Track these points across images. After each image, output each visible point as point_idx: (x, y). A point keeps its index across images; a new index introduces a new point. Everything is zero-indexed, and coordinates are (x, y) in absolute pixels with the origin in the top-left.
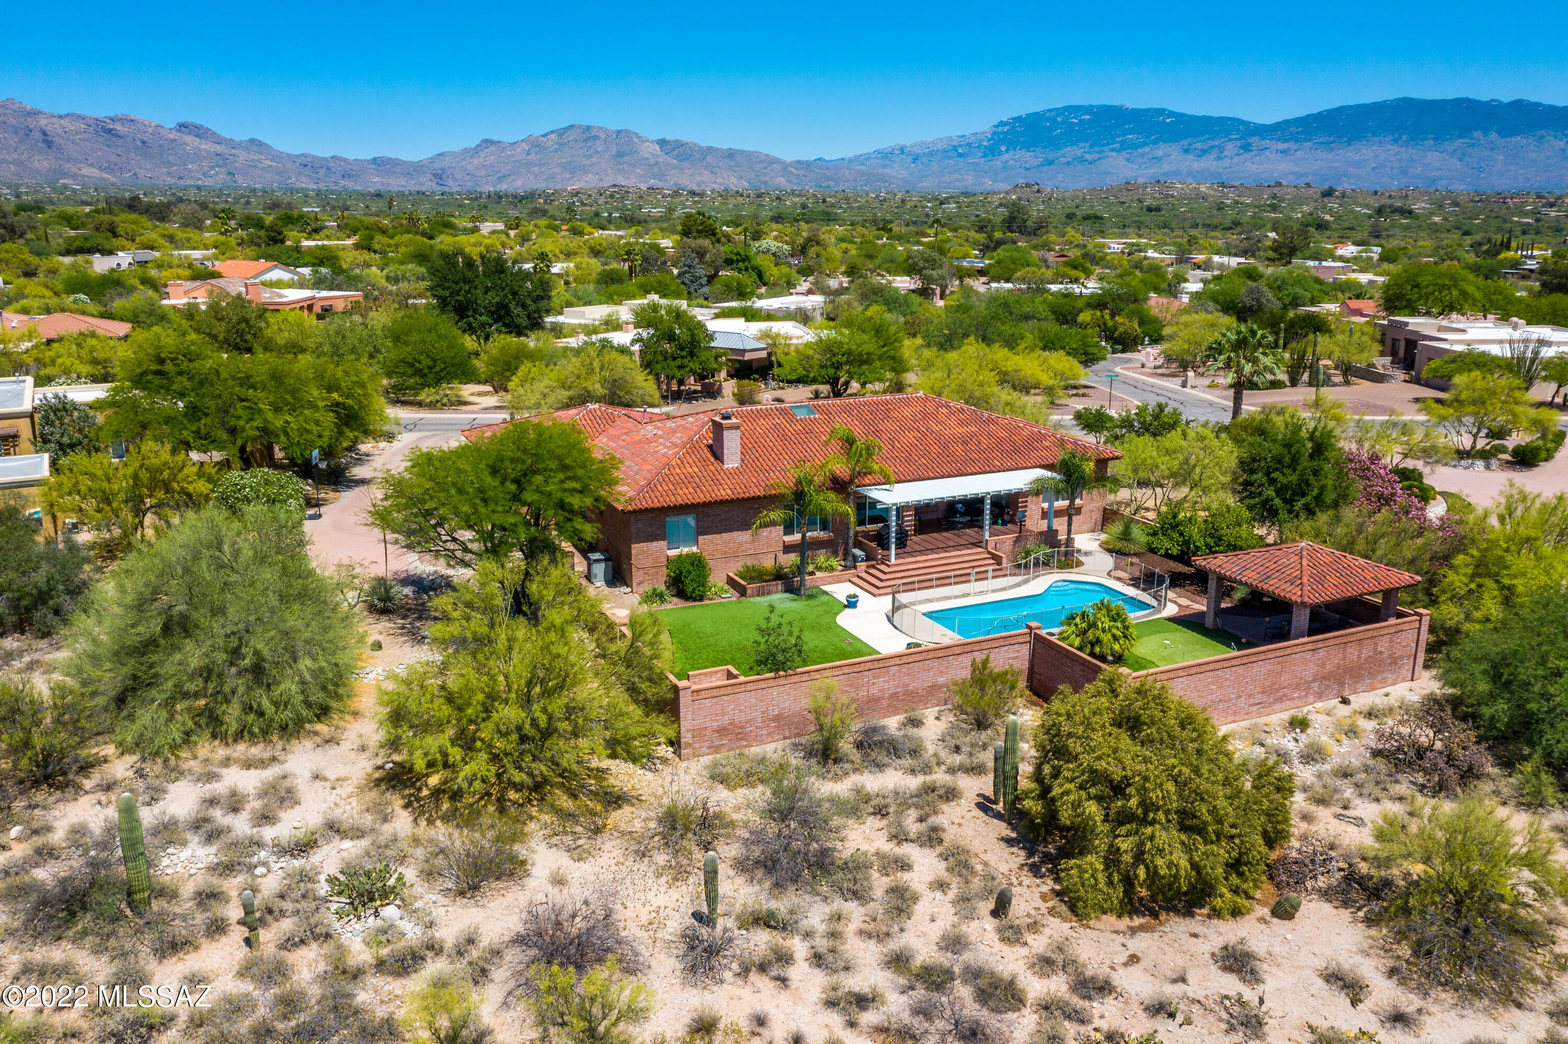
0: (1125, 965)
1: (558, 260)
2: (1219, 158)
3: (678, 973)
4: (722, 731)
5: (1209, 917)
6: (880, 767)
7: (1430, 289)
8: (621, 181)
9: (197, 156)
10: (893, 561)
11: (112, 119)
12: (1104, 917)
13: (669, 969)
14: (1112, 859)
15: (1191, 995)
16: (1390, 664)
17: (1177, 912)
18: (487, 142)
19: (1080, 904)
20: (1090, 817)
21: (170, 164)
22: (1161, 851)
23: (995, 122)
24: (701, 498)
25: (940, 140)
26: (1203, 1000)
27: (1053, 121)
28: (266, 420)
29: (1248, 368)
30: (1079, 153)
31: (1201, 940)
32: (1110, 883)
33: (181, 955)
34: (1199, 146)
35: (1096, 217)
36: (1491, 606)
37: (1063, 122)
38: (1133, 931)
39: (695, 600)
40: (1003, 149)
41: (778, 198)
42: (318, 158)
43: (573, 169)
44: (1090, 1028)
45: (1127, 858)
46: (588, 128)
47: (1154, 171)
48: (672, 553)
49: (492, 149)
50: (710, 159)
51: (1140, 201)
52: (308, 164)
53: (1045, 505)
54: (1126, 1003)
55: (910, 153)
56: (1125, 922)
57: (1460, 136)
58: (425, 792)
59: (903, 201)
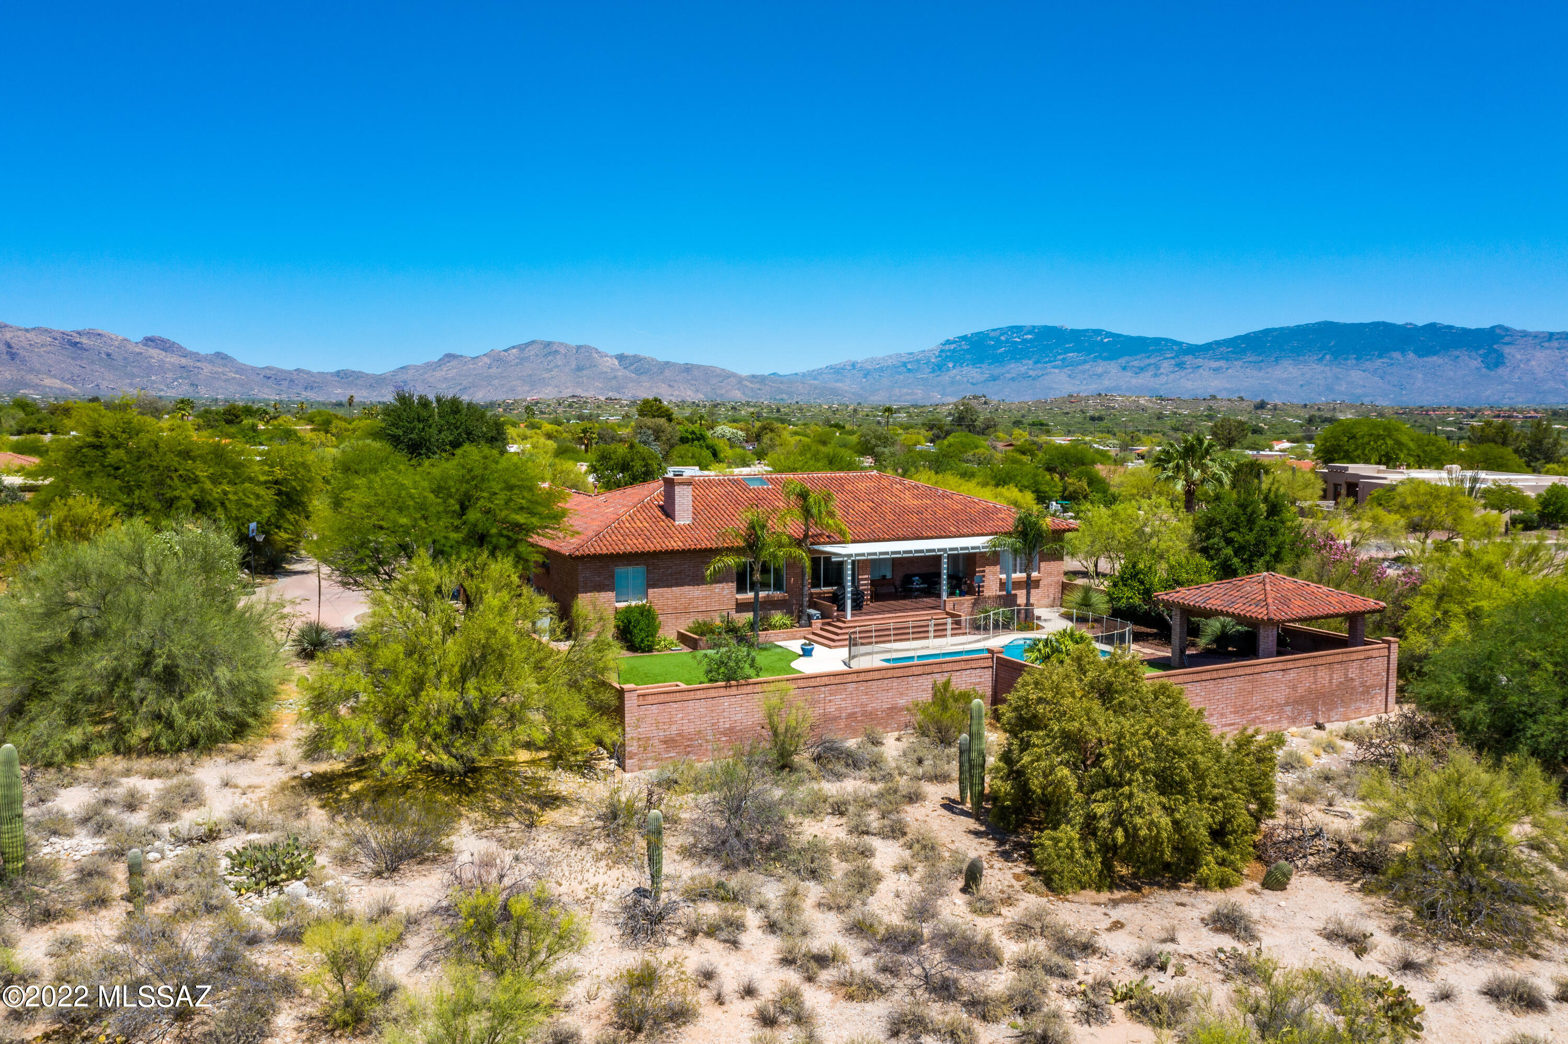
0: (1109, 930)
1: (515, 442)
2: (1156, 375)
3: (616, 938)
4: (669, 742)
5: (1196, 889)
6: (839, 777)
7: (1366, 440)
8: (579, 392)
9: (162, 368)
10: (849, 617)
11: (79, 333)
12: (1083, 892)
13: (606, 936)
14: (1089, 827)
15: (1182, 952)
16: (1363, 693)
17: (1161, 886)
18: (450, 357)
19: (1056, 877)
20: (1061, 782)
21: (133, 376)
22: (1140, 809)
23: (943, 340)
24: (651, 547)
25: (890, 357)
26: (1195, 956)
27: (997, 340)
28: (203, 490)
29: (1197, 474)
30: (1023, 369)
31: (1188, 908)
32: (1088, 855)
33: (53, 924)
34: (1136, 363)
35: (1042, 425)
36: (1459, 628)
37: (1007, 341)
38: (1115, 903)
39: (643, 651)
40: (951, 365)
41: (733, 408)
42: (282, 371)
43: (533, 382)
44: (1074, 983)
45: (1105, 823)
46: (549, 344)
47: (1093, 387)
48: (621, 605)
49: (454, 363)
50: (667, 373)
51: (1082, 411)
52: (272, 376)
53: (1003, 576)
54: (1112, 961)
55: (861, 369)
56: (1105, 896)
57: (1380, 356)
58: (345, 796)
59: (855, 410)
